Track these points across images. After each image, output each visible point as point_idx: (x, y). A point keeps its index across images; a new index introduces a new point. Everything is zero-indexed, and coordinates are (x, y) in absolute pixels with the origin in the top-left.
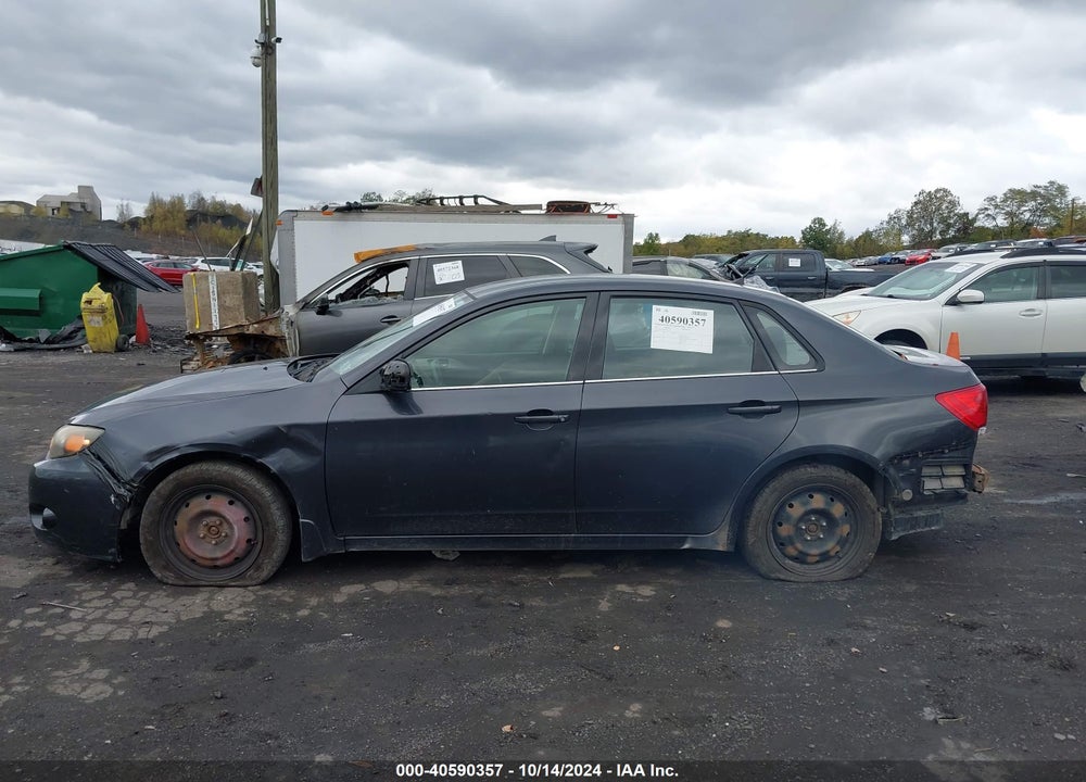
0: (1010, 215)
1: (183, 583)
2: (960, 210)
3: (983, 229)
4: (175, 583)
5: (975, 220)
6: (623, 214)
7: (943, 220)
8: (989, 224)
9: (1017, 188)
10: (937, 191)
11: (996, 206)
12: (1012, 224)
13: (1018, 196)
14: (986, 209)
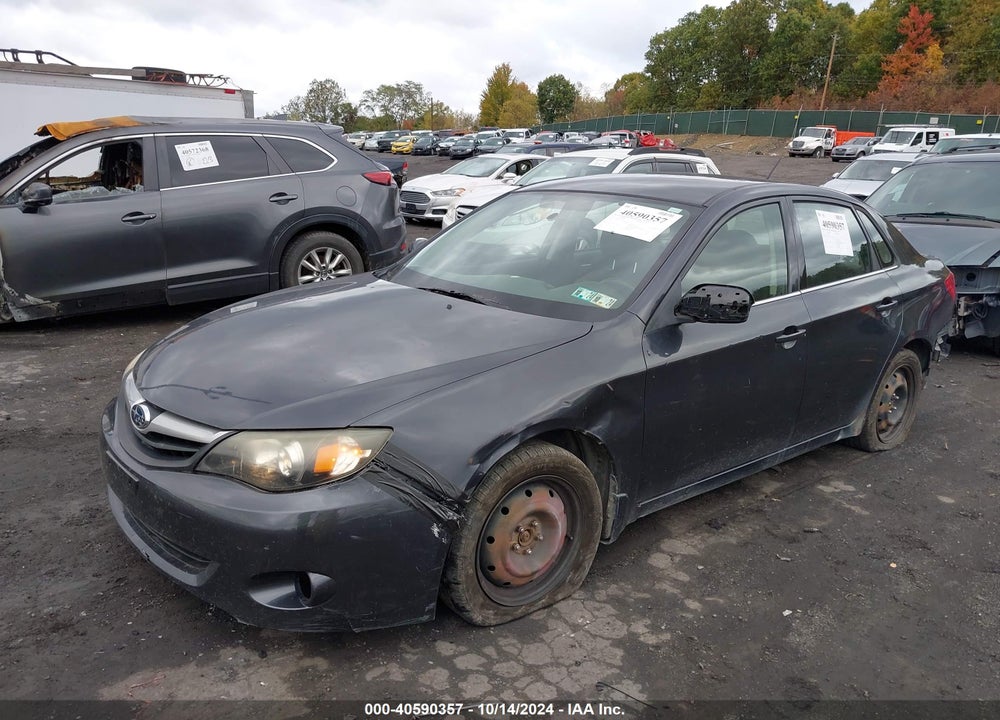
0: (385, 108)
1: (510, 618)
2: (345, 101)
3: (363, 119)
4: (499, 621)
5: (356, 109)
6: (241, 91)
7: (334, 109)
8: (369, 115)
9: (388, 85)
10: (327, 81)
11: (373, 99)
12: (387, 115)
13: (387, 91)
14: (366, 101)
